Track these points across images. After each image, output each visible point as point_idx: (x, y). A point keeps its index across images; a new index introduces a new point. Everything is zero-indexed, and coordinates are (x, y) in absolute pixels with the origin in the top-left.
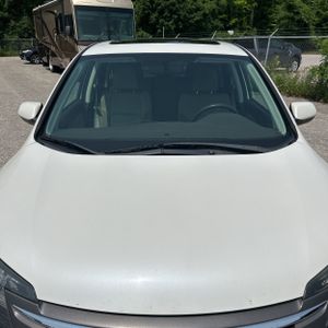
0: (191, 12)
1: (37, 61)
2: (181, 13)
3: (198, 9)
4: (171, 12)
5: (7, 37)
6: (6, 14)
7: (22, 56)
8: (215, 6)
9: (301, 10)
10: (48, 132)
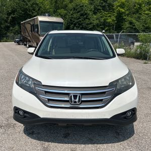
0: (88, 24)
1: (21, 44)
2: (83, 25)
3: (91, 23)
4: (79, 24)
5: (8, 34)
6: (9, 25)
7: (15, 42)
8: (98, 22)
9: (135, 24)
10: (39, 54)
